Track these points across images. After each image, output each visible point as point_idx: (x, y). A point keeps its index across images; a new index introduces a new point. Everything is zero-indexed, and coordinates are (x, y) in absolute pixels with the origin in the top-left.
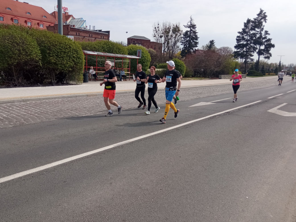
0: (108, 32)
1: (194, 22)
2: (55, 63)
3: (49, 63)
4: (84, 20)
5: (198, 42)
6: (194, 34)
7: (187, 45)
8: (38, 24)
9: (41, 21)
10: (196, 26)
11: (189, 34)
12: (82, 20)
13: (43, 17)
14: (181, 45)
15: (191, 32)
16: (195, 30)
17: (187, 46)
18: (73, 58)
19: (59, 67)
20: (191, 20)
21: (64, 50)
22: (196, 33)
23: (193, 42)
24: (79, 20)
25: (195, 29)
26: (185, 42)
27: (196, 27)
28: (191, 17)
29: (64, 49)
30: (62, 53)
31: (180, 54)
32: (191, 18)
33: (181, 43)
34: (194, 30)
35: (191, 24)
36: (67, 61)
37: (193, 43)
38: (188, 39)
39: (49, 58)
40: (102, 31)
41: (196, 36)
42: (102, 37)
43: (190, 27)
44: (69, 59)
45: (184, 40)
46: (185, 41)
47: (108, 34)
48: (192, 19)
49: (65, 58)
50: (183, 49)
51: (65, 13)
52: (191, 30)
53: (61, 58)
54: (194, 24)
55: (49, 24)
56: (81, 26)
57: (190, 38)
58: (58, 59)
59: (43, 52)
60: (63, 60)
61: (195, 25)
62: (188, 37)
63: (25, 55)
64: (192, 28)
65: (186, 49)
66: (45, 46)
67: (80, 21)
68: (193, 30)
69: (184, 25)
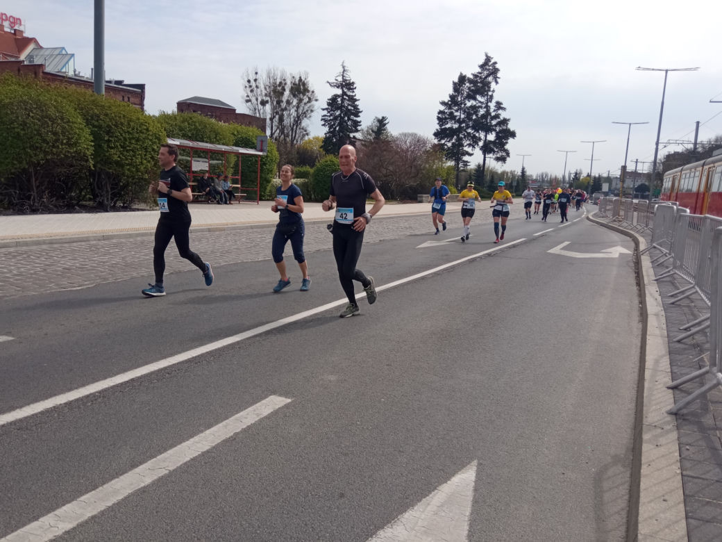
0: (142, 87)
1: (351, 77)
2: (117, 163)
3: (108, 161)
4: (69, 53)
5: (360, 122)
6: (350, 103)
7: (336, 128)
10: (355, 86)
11: (340, 102)
12: (64, 52)
14: (323, 125)
15: (345, 97)
16: (354, 94)
17: (337, 128)
18: (152, 152)
19: (127, 172)
20: (344, 71)
21: (137, 135)
22: (356, 100)
23: (349, 119)
24: (57, 52)
25: (353, 92)
26: (330, 120)
27: (355, 88)
28: (344, 65)
29: (138, 133)
30: (133, 141)
31: (321, 148)
32: (344, 67)
33: (323, 123)
34: (351, 94)
35: (344, 80)
36: (142, 158)
37: (349, 123)
38: (338, 113)
39: (108, 151)
40: (125, 83)
41: (356, 107)
42: (126, 99)
43: (341, 86)
44: (145, 155)
45: (329, 114)
46: (332, 118)
47: (140, 91)
48: (346, 68)
49: (137, 153)
50: (328, 135)
51: (13, 32)
52: (344, 93)
53: (131, 153)
54: (351, 81)
56: (62, 68)
57: (342, 112)
58: (125, 153)
59: (97, 137)
60: (134, 156)
61: (353, 83)
62: (337, 109)
63: (65, 144)
64: (346, 90)
65: (334, 136)
66: (100, 127)
67: (59, 54)
68: (350, 93)
69: (328, 82)
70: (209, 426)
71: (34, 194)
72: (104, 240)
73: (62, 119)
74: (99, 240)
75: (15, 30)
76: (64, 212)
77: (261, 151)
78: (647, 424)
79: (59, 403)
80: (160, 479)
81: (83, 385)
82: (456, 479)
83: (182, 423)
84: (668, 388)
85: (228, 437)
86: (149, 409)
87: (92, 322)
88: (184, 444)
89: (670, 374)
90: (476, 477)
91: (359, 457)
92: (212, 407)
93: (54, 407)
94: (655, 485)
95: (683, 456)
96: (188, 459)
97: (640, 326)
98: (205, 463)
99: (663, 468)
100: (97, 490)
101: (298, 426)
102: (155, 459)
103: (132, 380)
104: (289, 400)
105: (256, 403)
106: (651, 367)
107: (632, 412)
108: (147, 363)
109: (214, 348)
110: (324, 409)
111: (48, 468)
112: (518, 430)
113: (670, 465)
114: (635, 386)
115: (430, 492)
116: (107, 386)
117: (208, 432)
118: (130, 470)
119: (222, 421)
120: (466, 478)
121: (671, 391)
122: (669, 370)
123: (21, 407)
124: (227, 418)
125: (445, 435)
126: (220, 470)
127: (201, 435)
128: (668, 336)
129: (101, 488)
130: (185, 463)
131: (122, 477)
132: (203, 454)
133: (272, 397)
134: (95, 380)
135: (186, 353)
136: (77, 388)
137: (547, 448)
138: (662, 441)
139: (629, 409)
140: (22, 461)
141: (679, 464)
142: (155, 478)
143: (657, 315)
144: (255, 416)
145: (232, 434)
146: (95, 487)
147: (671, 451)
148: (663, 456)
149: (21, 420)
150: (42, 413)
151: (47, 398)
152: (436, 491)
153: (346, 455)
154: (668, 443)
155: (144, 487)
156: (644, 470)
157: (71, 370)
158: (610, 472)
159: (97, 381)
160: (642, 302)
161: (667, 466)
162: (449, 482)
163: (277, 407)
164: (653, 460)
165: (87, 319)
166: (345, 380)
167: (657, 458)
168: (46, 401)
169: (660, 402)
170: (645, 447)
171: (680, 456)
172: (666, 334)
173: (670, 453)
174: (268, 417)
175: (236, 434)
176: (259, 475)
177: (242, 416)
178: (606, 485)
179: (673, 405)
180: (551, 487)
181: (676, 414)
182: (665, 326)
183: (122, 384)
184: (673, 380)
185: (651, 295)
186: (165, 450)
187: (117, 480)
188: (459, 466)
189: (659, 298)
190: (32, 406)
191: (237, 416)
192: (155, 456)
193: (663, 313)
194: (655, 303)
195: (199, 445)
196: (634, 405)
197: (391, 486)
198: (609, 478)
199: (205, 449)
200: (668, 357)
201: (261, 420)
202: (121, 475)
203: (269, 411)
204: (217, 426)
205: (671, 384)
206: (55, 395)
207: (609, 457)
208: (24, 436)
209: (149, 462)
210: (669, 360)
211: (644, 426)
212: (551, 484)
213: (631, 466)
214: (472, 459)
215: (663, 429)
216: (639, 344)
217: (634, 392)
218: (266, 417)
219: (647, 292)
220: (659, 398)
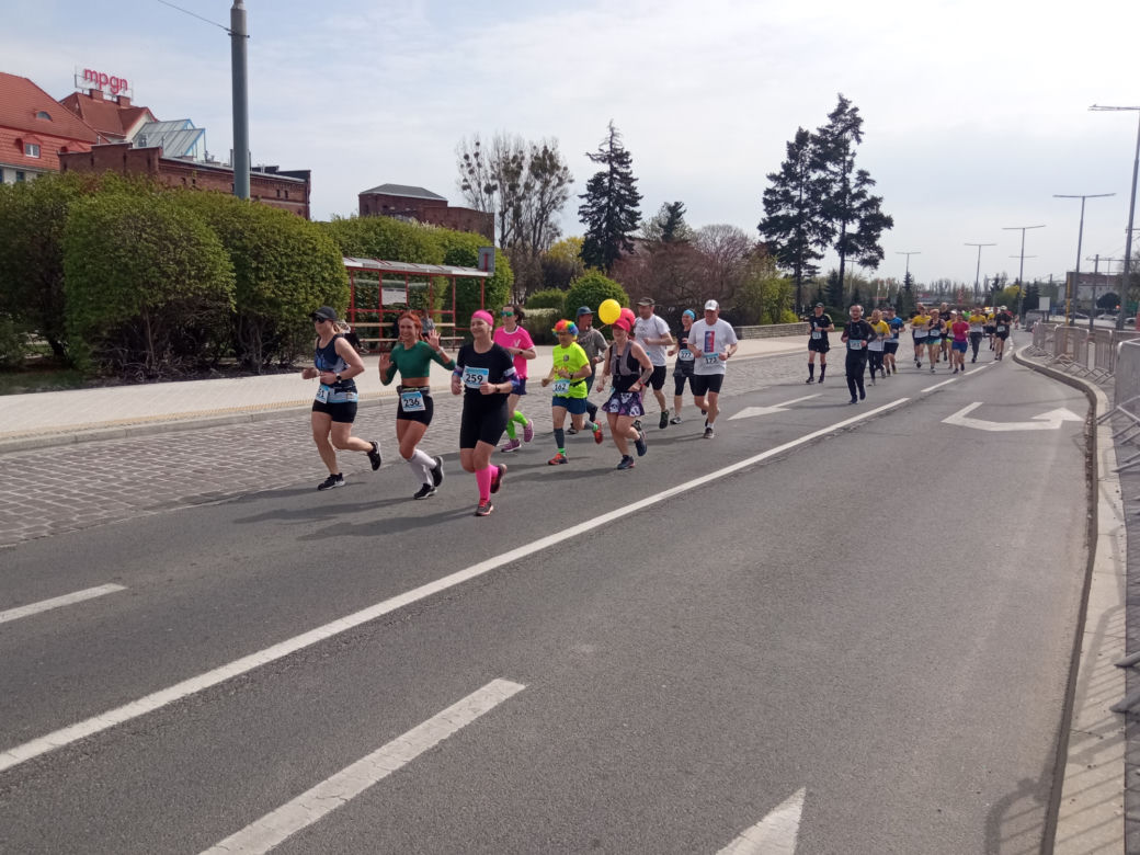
0: (305, 175)
1: (624, 144)
2: (271, 302)
3: (256, 300)
4: (197, 127)
5: (639, 214)
6: (623, 185)
7: (601, 224)
8: (19, 143)
9: (30, 132)
10: (630, 158)
11: (608, 184)
12: (189, 127)
13: (35, 115)
14: (582, 221)
15: (615, 176)
16: (629, 171)
17: (604, 225)
18: (322, 284)
19: (285, 314)
20: (613, 135)
21: (299, 259)
22: (633, 180)
23: (622, 210)
24: (178, 128)
25: (628, 167)
26: (593, 212)
27: (631, 161)
28: (613, 125)
29: (300, 255)
30: (293, 268)
31: (578, 256)
32: (612, 130)
33: (581, 217)
34: (624, 170)
35: (613, 150)
36: (306, 293)
37: (623, 216)
38: (604, 201)
39: (257, 284)
40: (281, 169)
41: (632, 191)
42: (283, 195)
43: (608, 159)
44: (312, 288)
45: (590, 204)
46: (595, 209)
47: (302, 180)
48: (615, 131)
49: (300, 285)
50: (589, 236)
51: (115, 100)
52: (613, 170)
53: (291, 285)
54: (624, 151)
55: (63, 142)
56: (187, 152)
57: (610, 200)
58: (282, 286)
59: (239, 265)
60: (295, 290)
61: (627, 154)
62: (603, 195)
63: (194, 278)
64: (616, 165)
65: (599, 237)
66: (244, 249)
67: (182, 130)
68: (622, 170)
69: (588, 154)
70: (404, 729)
71: (150, 352)
72: (253, 421)
73: (189, 240)
74: (246, 422)
75: (119, 97)
76: (195, 379)
77: (486, 270)
78: (1077, 729)
79: (189, 693)
80: (333, 814)
81: (224, 663)
82: (771, 819)
83: (364, 724)
84: (1119, 666)
85: (430, 746)
86: (318, 702)
87: (236, 559)
88: (367, 758)
89: (1124, 641)
90: (803, 816)
91: (625, 781)
92: (407, 699)
93: (183, 698)
94: (1079, 834)
95: (1130, 785)
96: (373, 782)
97: (1086, 553)
98: (398, 789)
99: (1096, 805)
100: (244, 830)
101: (533, 729)
102: (325, 782)
103: (294, 653)
104: (522, 687)
105: (473, 691)
106: (1093, 629)
107: (1059, 706)
108: (315, 626)
109: (412, 600)
110: (573, 701)
111: (176, 795)
112: (873, 738)
113: (1107, 801)
114: (1068, 660)
115: (729, 840)
116: (258, 664)
117: (402, 738)
118: (291, 798)
119: (423, 721)
120: (786, 818)
121: (1122, 671)
122: (1123, 634)
123: (137, 698)
124: (429, 716)
125: (757, 744)
126: (418, 801)
127: (392, 743)
128: (1128, 574)
129: (249, 827)
130: (368, 790)
131: (278, 810)
132: (394, 774)
133: (497, 682)
134: (241, 654)
135: (371, 608)
136: (215, 668)
137: (917, 768)
138: (1099, 758)
139: (1054, 701)
140: (140, 784)
141: (1122, 798)
142: (326, 811)
143: (1113, 535)
144: (470, 712)
145: (436, 742)
146: (241, 826)
147: (1111, 776)
148: (1097, 785)
149: (137, 719)
150: (166, 708)
151: (173, 684)
152: (739, 838)
153: (605, 777)
154: (1108, 763)
155: (310, 826)
156: (1065, 809)
157: (207, 638)
158: (1014, 809)
159: (244, 656)
160: (1093, 510)
161: (1102, 802)
162: (759, 824)
163: (503, 698)
164: (1081, 792)
165: (228, 554)
166: (607, 653)
167: (1088, 789)
168: (172, 689)
169: (1104, 690)
170: (1070, 769)
171: (1126, 785)
172: (1125, 569)
173: (1111, 779)
174: (490, 715)
175: (443, 742)
176: (474, 809)
177: (451, 712)
178: (1005, 830)
179: (1123, 696)
180: (919, 832)
181: (1126, 712)
182: (1123, 556)
183: (279, 661)
184: (1128, 651)
185: (1107, 497)
186: (340, 768)
187: (271, 814)
188: (777, 798)
189: (1120, 504)
190: (152, 696)
191: (443, 712)
192: (325, 778)
193: (1123, 531)
194: (1111, 513)
195: (388, 760)
196: (1063, 693)
197: (670, 828)
198: (1012, 818)
199: (397, 767)
200: (1124, 610)
201: (480, 720)
202: (277, 807)
203: (492, 706)
204: (416, 729)
205: (1123, 658)
206: (185, 679)
207: (1015, 784)
208: (142, 744)
209: (318, 786)
210: (1124, 616)
211: (1072, 734)
212: (919, 829)
213: (1048, 798)
214: (796, 787)
215: (1101, 738)
216: (1081, 587)
217: (1065, 671)
218: (486, 715)
219: (1100, 493)
220: (1102, 683)
